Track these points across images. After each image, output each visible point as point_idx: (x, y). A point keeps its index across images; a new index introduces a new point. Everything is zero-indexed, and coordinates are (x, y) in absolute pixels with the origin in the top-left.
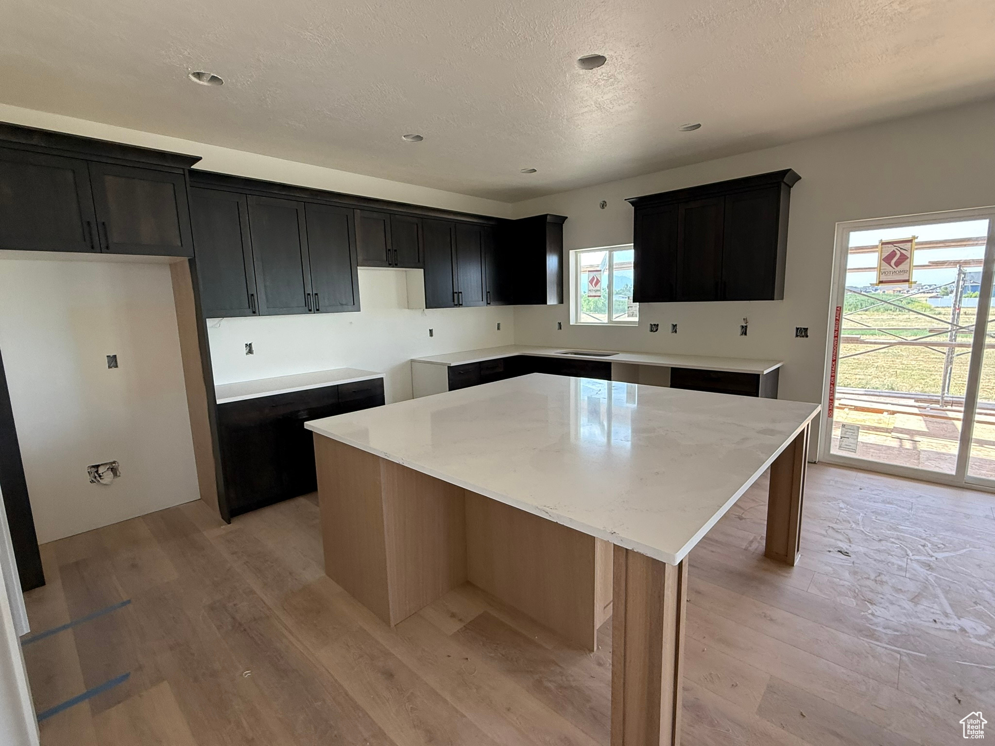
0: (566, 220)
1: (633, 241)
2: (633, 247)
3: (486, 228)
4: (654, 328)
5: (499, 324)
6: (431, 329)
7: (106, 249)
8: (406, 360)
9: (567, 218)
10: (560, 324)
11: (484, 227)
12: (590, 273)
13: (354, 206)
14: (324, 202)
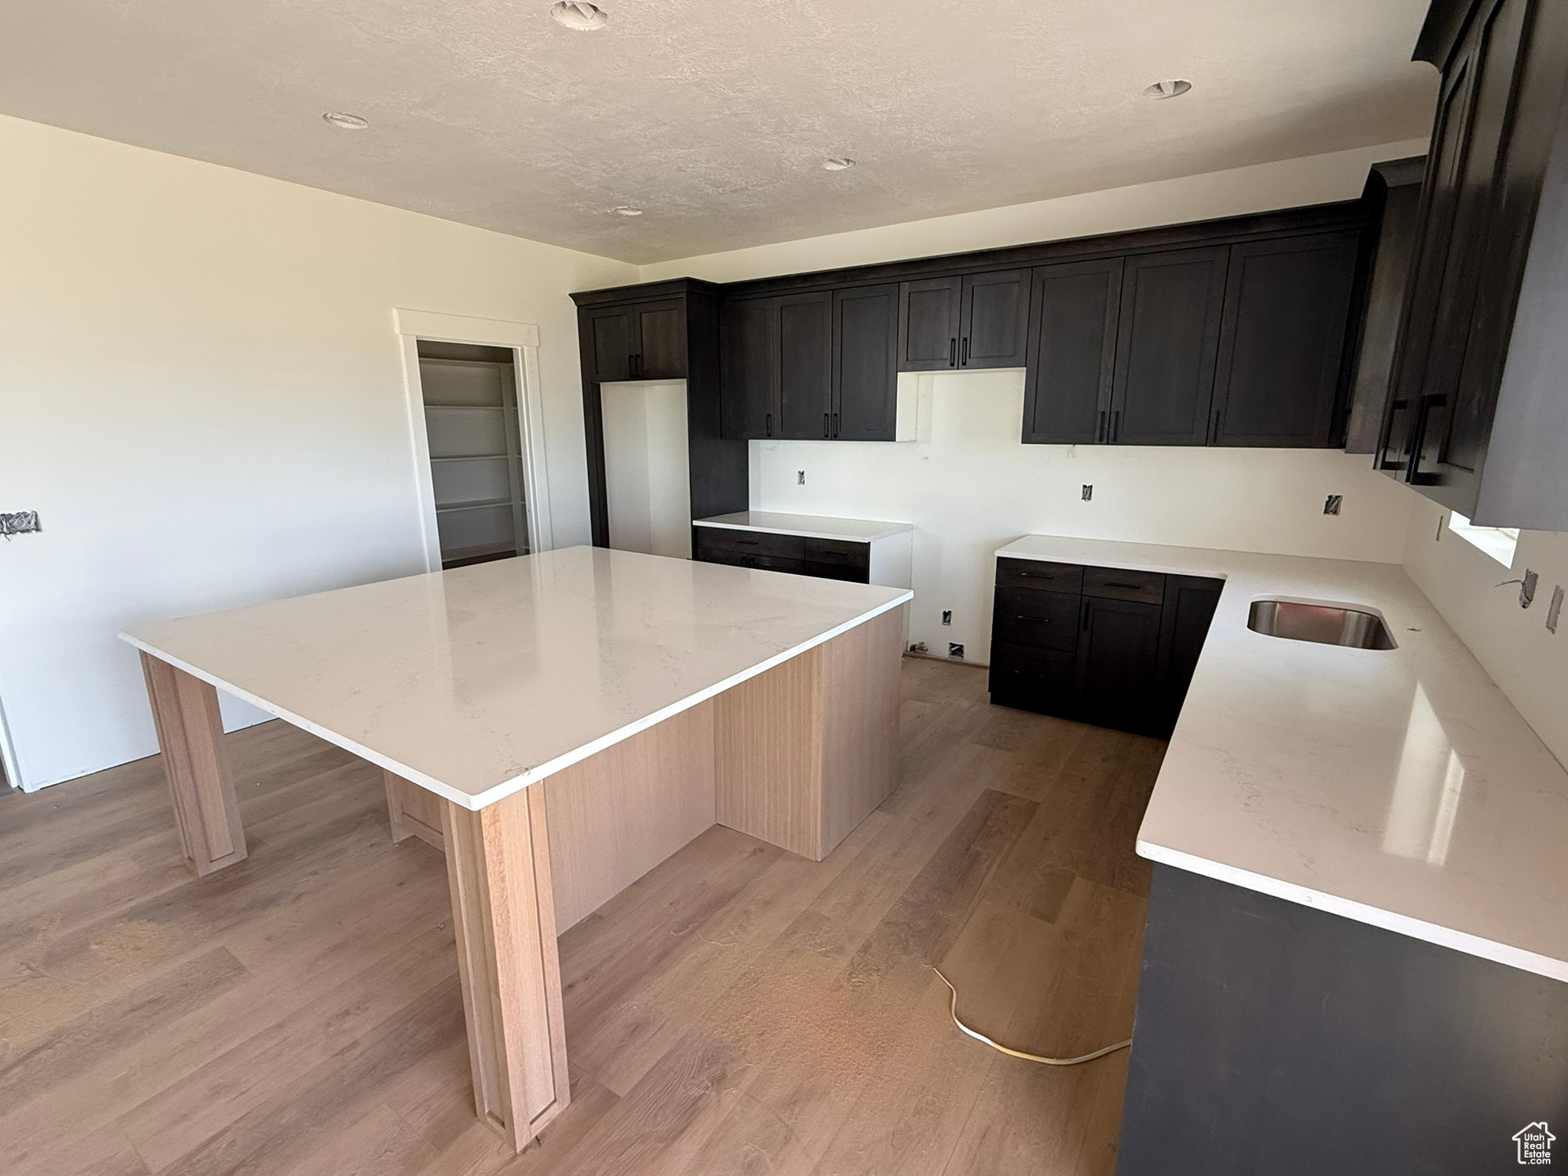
13: (900, 279)
14: (857, 283)
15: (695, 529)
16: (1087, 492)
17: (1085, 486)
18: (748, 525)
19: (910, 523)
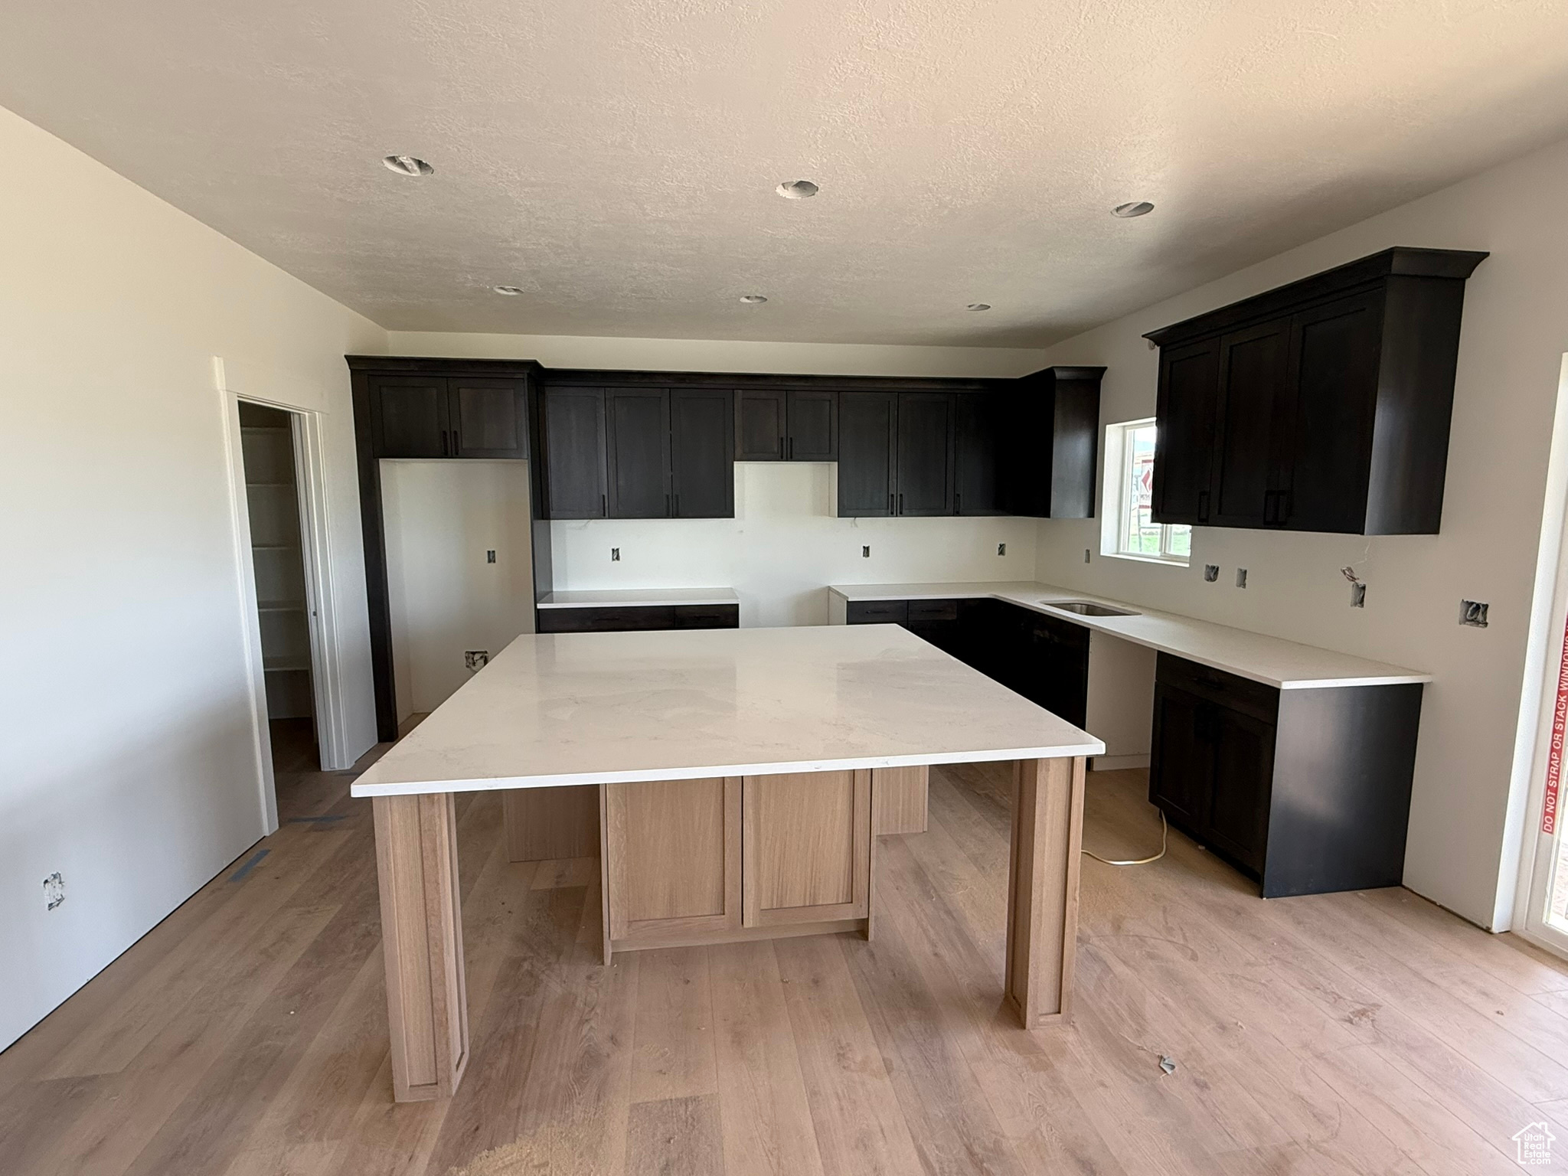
0: (1106, 372)
1: (1155, 414)
2: (1155, 424)
3: (959, 395)
4: (1213, 573)
5: (1002, 546)
6: (866, 546)
7: (456, 455)
8: (818, 587)
9: (1106, 368)
10: (1088, 551)
11: (957, 394)
12: (1144, 464)
13: (734, 387)
14: (694, 385)
15: (538, 611)
16: (866, 550)
17: (864, 547)
18: (552, 602)
19: (729, 586)
